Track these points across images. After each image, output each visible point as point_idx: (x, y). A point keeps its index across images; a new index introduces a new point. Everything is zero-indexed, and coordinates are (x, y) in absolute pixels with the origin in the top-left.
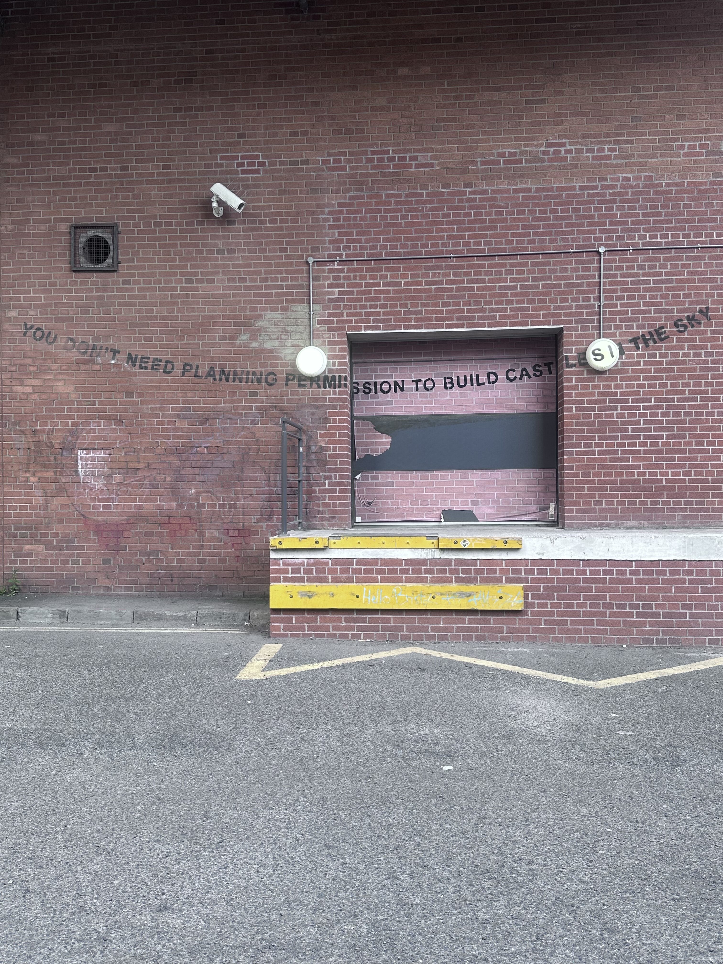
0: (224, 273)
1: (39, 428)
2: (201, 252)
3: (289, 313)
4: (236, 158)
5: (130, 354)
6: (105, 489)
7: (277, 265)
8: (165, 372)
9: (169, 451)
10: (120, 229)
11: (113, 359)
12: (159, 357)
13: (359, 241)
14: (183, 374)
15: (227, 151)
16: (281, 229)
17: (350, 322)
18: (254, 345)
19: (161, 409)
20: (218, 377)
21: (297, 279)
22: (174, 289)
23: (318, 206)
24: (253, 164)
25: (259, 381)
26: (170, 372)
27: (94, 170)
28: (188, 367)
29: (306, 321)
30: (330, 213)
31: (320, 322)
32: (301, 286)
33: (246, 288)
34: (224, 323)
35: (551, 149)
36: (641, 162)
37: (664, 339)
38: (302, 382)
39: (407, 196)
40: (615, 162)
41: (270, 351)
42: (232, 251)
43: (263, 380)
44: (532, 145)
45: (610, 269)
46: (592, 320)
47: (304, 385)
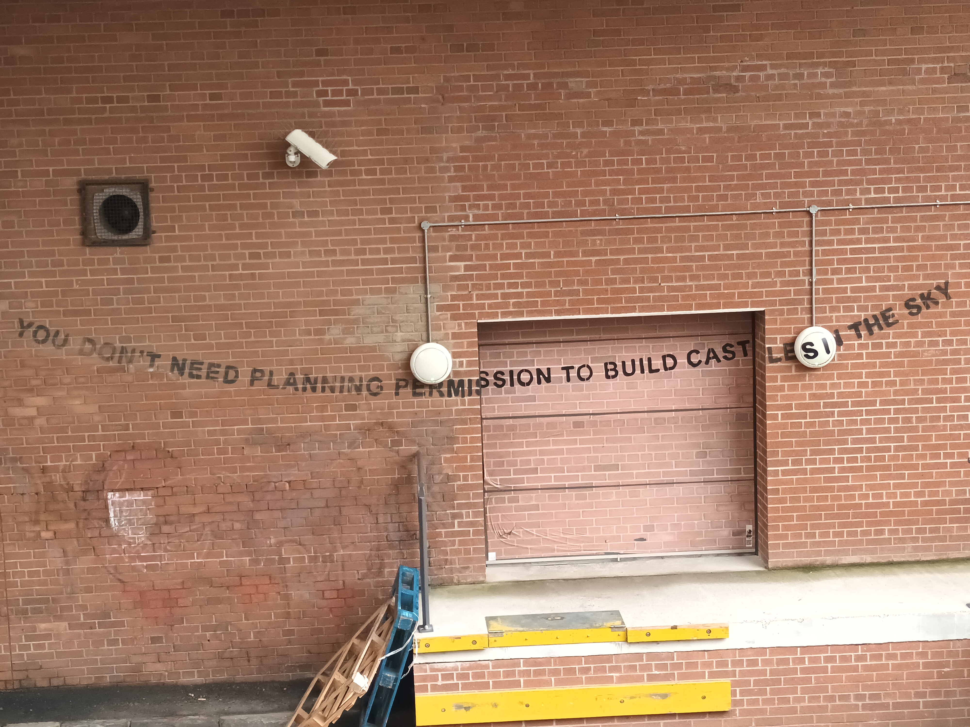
0: (304, 244)
1: (49, 464)
2: (270, 216)
3: (397, 296)
4: (316, 84)
5: (174, 359)
6: (149, 543)
7: (378, 231)
8: (227, 381)
9: (234, 489)
10: (153, 185)
11: (151, 366)
12: (216, 361)
13: (491, 198)
14: (252, 383)
15: (302, 74)
16: (382, 182)
17: (483, 306)
18: (350, 341)
19: (223, 433)
20: (300, 386)
21: (406, 250)
22: (235, 267)
23: (433, 150)
24: (340, 93)
25: (359, 389)
26: (232, 382)
27: (109, 100)
28: (258, 374)
29: (422, 306)
30: (449, 160)
31: (440, 308)
32: (413, 260)
33: (335, 263)
34: (307, 313)
35: (747, 74)
36: (864, 92)
37: (893, 324)
38: (418, 390)
39: (555, 136)
40: (831, 91)
41: (373, 349)
42: (315, 214)
43: (364, 388)
44: (722, 69)
45: (824, 233)
46: (801, 302)
47: (421, 394)
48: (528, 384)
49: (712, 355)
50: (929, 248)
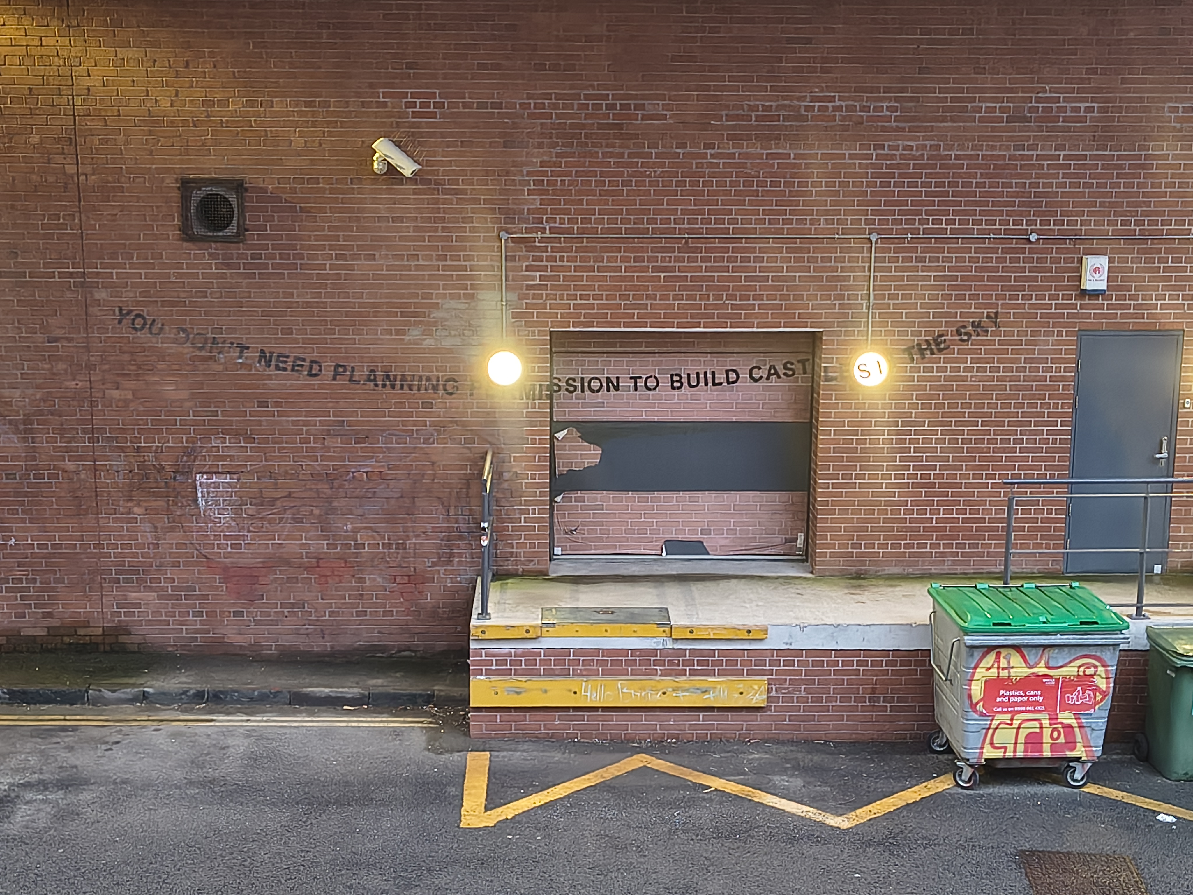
1: (143, 444)
2: (358, 220)
3: (474, 302)
4: (405, 95)
5: (262, 351)
6: (233, 524)
7: (459, 239)
8: (310, 375)
9: (316, 477)
10: (247, 185)
11: (240, 357)
12: (301, 356)
13: (567, 212)
15: (392, 86)
16: (464, 192)
17: (555, 315)
18: (429, 342)
19: (306, 423)
20: (380, 383)
21: (485, 258)
22: (321, 267)
23: (514, 164)
24: (427, 105)
28: (341, 370)
29: (497, 313)
30: (529, 174)
31: (515, 315)
32: (490, 268)
33: (417, 267)
35: (817, 104)
36: (927, 127)
37: (944, 349)
38: (491, 393)
39: (631, 156)
40: (895, 125)
41: (450, 351)
42: (401, 219)
43: (441, 387)
44: (793, 98)
45: (882, 260)
46: (858, 324)
47: (494, 395)
48: (598, 391)
49: (773, 372)
50: (982, 279)
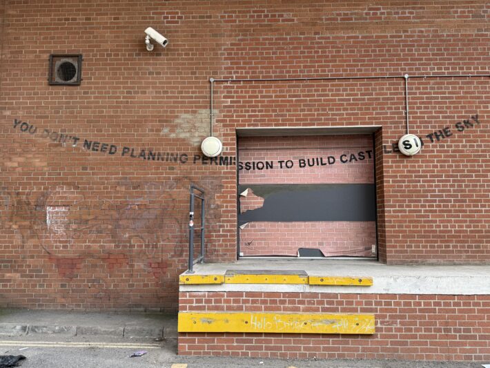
0: (153, 88)
1: (21, 191)
3: (197, 115)
5: (86, 141)
7: (189, 83)
8: (110, 153)
10: (83, 58)
11: (74, 144)
12: (106, 143)
14: (123, 154)
16: (192, 59)
18: (173, 135)
19: (107, 179)
20: (147, 157)
21: (202, 92)
23: (217, 45)
24: (174, 18)
25: (175, 159)
26: (113, 153)
27: (68, 19)
28: (126, 150)
29: (208, 120)
30: (225, 49)
31: (217, 121)
32: (206, 97)
33: (168, 97)
34: (152, 121)
35: (371, 12)
36: (430, 21)
37: (449, 135)
38: (205, 161)
39: (276, 39)
40: (413, 21)
41: (184, 140)
42: (159, 73)
43: (178, 159)
44: (359, 9)
45: (412, 89)
46: (401, 123)
47: (206, 163)
48: (262, 169)
50: (467, 98)
